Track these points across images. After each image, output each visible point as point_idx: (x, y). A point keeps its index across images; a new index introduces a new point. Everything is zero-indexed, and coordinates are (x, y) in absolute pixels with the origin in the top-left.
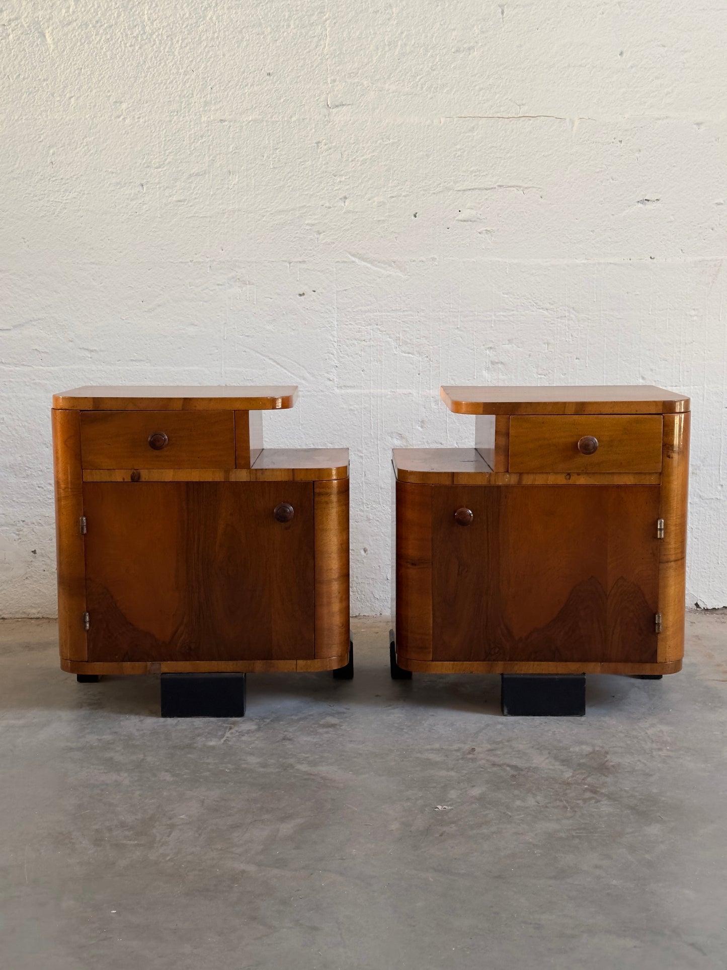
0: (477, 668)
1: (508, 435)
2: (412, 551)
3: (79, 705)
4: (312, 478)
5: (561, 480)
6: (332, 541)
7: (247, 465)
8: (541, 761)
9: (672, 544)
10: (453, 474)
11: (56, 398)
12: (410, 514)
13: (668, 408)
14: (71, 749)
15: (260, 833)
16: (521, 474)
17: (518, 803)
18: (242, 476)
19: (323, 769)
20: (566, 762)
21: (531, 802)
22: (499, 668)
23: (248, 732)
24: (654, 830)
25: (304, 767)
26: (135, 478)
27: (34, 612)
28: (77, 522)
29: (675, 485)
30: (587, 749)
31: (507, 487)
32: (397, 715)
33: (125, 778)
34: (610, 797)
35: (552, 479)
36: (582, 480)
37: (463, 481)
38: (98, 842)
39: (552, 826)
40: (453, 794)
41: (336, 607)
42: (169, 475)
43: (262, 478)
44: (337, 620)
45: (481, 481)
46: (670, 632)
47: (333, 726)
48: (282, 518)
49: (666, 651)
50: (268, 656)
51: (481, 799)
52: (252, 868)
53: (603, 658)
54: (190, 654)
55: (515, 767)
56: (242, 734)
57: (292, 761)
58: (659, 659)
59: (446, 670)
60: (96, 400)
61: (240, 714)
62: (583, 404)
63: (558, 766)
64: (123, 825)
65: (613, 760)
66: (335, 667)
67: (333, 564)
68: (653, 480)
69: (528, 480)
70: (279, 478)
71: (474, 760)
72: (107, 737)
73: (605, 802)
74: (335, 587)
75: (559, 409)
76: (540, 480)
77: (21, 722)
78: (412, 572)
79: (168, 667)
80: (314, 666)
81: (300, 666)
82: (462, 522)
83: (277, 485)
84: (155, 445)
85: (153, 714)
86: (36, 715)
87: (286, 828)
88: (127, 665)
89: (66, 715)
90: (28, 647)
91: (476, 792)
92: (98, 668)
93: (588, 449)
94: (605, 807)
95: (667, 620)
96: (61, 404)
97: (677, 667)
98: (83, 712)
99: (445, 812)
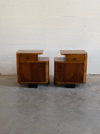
0: (63, 83)
1: (67, 57)
2: (56, 70)
3: (19, 86)
4: (45, 62)
5: (73, 62)
6: (47, 69)
7: (38, 61)
8: (69, 94)
9: (85, 70)
10: (61, 62)
11: (16, 53)
12: (56, 66)
13: (85, 54)
14: (19, 92)
15: (39, 101)
16: (68, 62)
17: (66, 98)
18: (37, 62)
19: (46, 94)
20: (72, 94)
21: (68, 98)
22: (66, 83)
23: (38, 90)
24: (80, 101)
25: (44, 94)
26: (25, 62)
27: (13, 74)
28: (19, 67)
29: (85, 63)
30: (74, 92)
31: (67, 63)
32: (54, 88)
33: (25, 95)
34: (76, 98)
35: (72, 62)
36: (75, 62)
37: (62, 62)
38: (23, 102)
39: (70, 101)
40: (59, 97)
41: (48, 76)
42: (29, 62)
43: (39, 62)
44: (48, 78)
45: (64, 63)
46: (85, 79)
47: (47, 89)
48: (41, 66)
49: (84, 81)
50: (40, 81)
51: (62, 98)
52: (38, 105)
53: (77, 82)
54: (31, 81)
55: (66, 94)
56: (37, 90)
57: (42, 93)
58: (83, 82)
59: (60, 83)
60: (21, 53)
61: (37, 88)
62: (75, 54)
63: (71, 94)
64: (25, 100)
65: (77, 93)
66: (47, 83)
67: (47, 72)
68: (83, 62)
69: (69, 62)
70: (41, 62)
71: (62, 93)
72: (23, 90)
73: (75, 98)
74: (47, 74)
75: (73, 54)
76: (70, 62)
77: (13, 88)
78: (56, 72)
79: (29, 83)
80: (45, 83)
81: (44, 82)
82: (61, 67)
83: (41, 63)
84: (27, 58)
85: (27, 87)
86: (15, 87)
87: (42, 101)
88: (25, 82)
89: (18, 87)
90: (13, 79)
91: (62, 97)
92: (22, 82)
93: (76, 59)
94: (75, 99)
95: (84, 78)
96: (17, 54)
97: (85, 83)
98: (20, 87)
99: (58, 99)
